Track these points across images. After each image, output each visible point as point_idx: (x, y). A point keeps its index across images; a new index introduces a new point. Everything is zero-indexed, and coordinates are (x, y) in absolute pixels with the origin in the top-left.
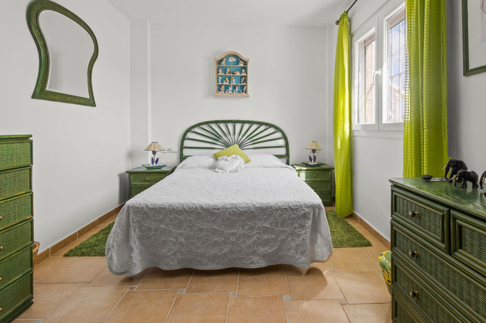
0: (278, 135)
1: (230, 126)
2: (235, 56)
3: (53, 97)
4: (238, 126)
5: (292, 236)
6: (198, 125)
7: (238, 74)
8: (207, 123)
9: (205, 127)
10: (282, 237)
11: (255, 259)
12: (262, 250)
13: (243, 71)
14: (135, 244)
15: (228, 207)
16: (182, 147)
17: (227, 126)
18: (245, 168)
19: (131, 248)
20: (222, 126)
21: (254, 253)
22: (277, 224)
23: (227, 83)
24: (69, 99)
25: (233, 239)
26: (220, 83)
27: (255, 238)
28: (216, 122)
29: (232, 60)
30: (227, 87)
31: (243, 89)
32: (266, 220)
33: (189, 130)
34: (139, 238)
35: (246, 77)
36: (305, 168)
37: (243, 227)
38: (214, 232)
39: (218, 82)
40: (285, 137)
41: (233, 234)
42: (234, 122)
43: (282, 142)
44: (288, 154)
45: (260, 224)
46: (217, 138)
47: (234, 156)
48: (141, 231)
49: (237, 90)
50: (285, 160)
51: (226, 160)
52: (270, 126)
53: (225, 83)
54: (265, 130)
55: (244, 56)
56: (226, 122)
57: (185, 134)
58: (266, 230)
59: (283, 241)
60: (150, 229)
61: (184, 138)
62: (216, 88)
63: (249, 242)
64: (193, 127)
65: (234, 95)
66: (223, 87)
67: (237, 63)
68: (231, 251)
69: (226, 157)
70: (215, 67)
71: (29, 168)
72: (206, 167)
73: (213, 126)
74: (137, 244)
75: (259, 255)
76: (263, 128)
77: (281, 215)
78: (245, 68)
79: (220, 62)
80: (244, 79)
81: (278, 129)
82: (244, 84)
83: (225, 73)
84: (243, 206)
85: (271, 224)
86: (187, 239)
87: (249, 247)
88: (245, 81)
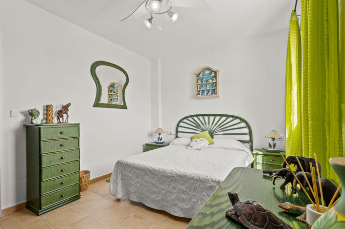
0: (243, 125)
1: (206, 118)
2: (209, 69)
3: (103, 106)
4: (212, 118)
5: (201, 201)
6: (186, 118)
7: (211, 81)
8: (191, 116)
9: (190, 119)
10: (194, 199)
11: (176, 209)
12: (181, 205)
13: (214, 79)
14: (120, 182)
15: (161, 170)
16: (177, 132)
17: (204, 118)
18: (208, 147)
19: (118, 184)
20: (201, 118)
21: (175, 205)
22: (190, 189)
23: (204, 89)
24: (111, 106)
25: (163, 192)
26: (199, 89)
27: (175, 195)
28: (197, 116)
29: (207, 72)
30: (203, 91)
31: (214, 92)
32: (183, 184)
33: (181, 121)
34: (122, 179)
35: (216, 83)
36: (262, 153)
37: (169, 185)
38: (154, 185)
39: (198, 88)
40: (248, 127)
41: (163, 189)
42: (209, 115)
43: (246, 131)
44: (251, 140)
45: (179, 186)
46: (198, 126)
47: (202, 139)
48: (122, 175)
49: (210, 93)
50: (248, 145)
51: (196, 141)
52: (236, 118)
53: (202, 89)
54: (232, 120)
55: (214, 68)
56: (203, 115)
57: (179, 123)
58: (183, 192)
59: (195, 203)
60: (125, 175)
61: (178, 126)
62: (196, 93)
63: (173, 197)
64: (183, 119)
65: (207, 96)
66: (201, 92)
67: (210, 74)
68: (162, 200)
69: (196, 139)
70: (195, 79)
71: (78, 138)
72: (185, 145)
73: (195, 118)
74: (121, 182)
75: (179, 208)
76: (230, 119)
77: (193, 183)
78: (215, 77)
79: (198, 75)
80: (215, 84)
81: (243, 120)
82: (215, 88)
83: (202, 82)
84: (169, 171)
85: (186, 188)
86: (141, 185)
87: (172, 200)
88: (216, 86)
